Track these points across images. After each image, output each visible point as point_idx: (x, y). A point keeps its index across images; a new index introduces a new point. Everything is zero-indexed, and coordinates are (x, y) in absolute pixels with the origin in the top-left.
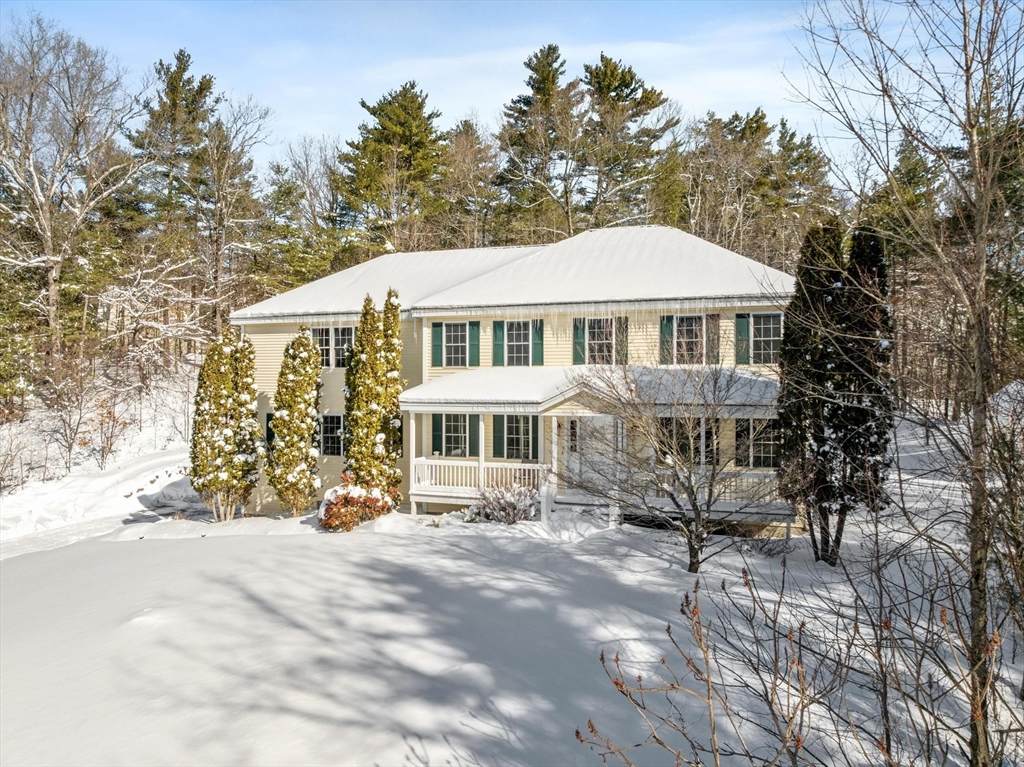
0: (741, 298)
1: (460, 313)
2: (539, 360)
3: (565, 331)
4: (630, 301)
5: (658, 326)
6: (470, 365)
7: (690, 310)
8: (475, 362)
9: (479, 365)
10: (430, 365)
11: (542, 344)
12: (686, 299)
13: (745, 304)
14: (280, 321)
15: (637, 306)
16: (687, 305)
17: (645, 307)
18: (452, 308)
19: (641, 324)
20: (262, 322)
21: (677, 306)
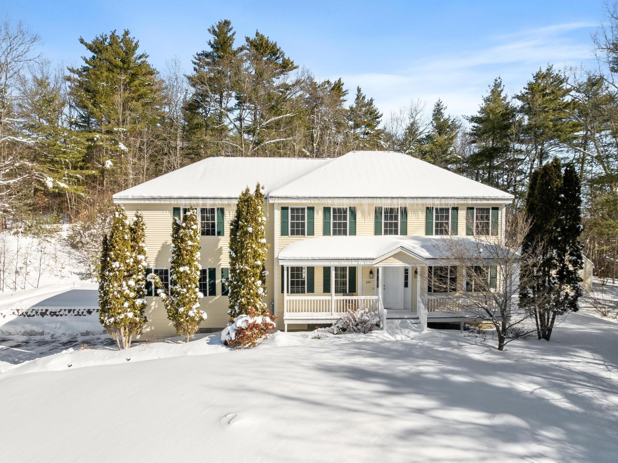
0: (472, 199)
1: (303, 201)
2: (353, 232)
3: (369, 214)
4: (412, 198)
5: (425, 213)
6: (308, 235)
7: (446, 204)
8: (311, 233)
9: (314, 235)
10: (280, 235)
11: (355, 222)
12: (444, 198)
13: (474, 202)
14: (157, 202)
15: (415, 201)
16: (443, 201)
17: (420, 201)
18: (298, 198)
19: (415, 211)
20: (142, 202)
21: (437, 202)
